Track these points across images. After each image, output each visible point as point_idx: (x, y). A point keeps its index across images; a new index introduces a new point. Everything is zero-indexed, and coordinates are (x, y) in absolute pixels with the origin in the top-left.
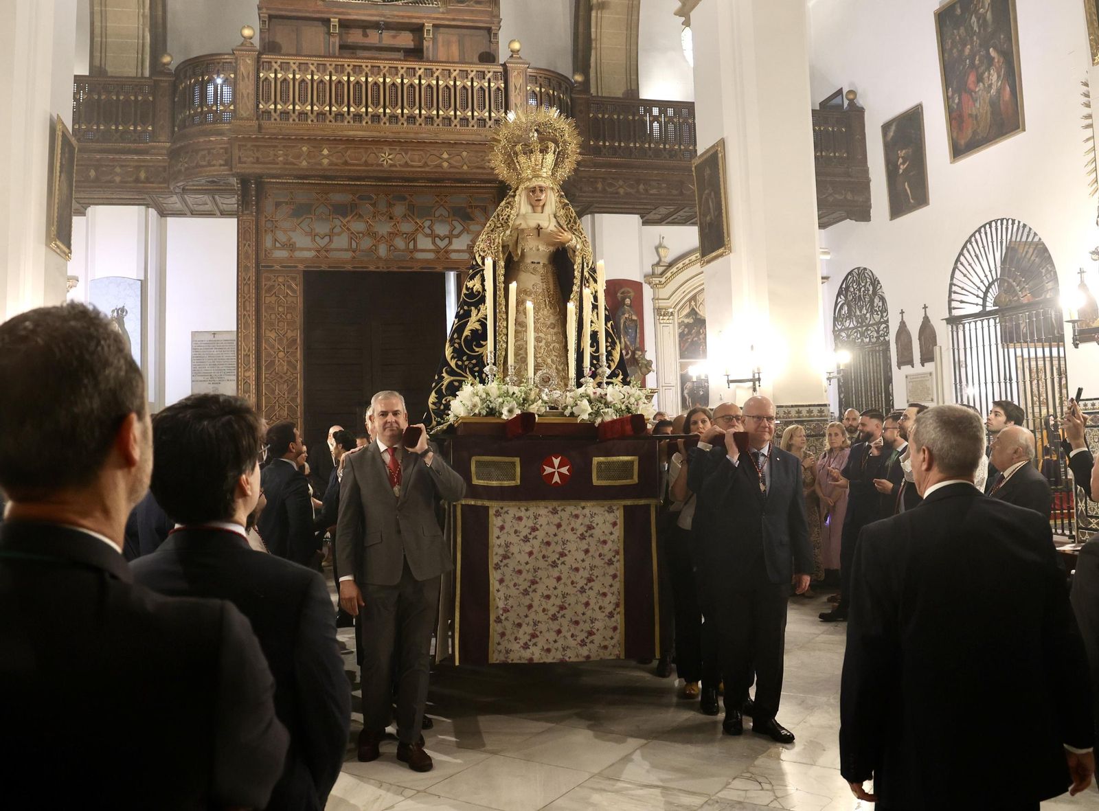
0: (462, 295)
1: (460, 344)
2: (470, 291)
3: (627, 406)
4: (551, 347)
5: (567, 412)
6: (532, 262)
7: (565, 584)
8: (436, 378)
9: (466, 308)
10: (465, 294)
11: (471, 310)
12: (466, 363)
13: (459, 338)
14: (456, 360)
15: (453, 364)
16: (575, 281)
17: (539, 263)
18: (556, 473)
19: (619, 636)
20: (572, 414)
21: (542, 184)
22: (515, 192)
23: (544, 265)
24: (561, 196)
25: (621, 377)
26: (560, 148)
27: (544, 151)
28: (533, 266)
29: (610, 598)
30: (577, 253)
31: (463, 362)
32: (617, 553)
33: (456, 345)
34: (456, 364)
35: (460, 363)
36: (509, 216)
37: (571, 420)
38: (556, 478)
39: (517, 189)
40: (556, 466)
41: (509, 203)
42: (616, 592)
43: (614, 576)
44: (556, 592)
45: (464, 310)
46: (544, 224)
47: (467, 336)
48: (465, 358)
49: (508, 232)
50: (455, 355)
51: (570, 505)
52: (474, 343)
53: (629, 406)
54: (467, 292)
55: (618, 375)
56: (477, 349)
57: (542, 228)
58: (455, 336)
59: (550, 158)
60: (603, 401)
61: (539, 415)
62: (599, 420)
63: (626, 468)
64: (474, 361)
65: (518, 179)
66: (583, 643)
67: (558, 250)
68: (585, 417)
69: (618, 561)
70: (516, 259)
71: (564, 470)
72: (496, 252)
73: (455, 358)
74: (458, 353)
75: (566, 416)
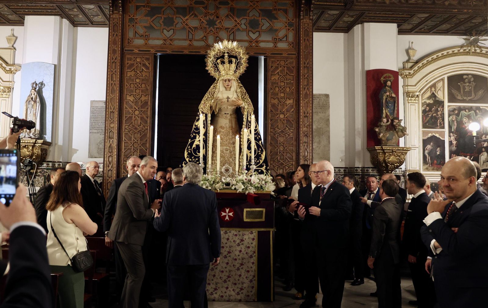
0: (193, 128)
1: (191, 151)
2: (196, 127)
3: (261, 185)
4: (232, 153)
5: (233, 188)
6: (225, 114)
7: (230, 266)
8: (180, 166)
9: (194, 134)
10: (194, 128)
11: (196, 136)
12: (193, 160)
13: (191, 148)
14: (189, 158)
15: (187, 160)
16: (244, 123)
17: (228, 114)
18: (227, 216)
19: (254, 291)
20: (235, 189)
21: (229, 78)
22: (217, 81)
23: (231, 115)
24: (239, 83)
25: (265, 167)
26: (239, 61)
27: (230, 62)
28: (225, 115)
29: (251, 273)
30: (245, 110)
31: (192, 159)
32: (254, 252)
33: (189, 151)
34: (189, 160)
35: (190, 160)
36: (214, 92)
37: (234, 192)
38: (227, 218)
39: (218, 80)
40: (227, 212)
41: (214, 86)
42: (254, 271)
43: (253, 263)
44: (226, 270)
45: (193, 135)
46: (230, 96)
47: (194, 147)
48: (193, 158)
49: (213, 101)
50: (189, 156)
51: (233, 230)
52: (197, 151)
53: (262, 185)
54: (195, 127)
55: (264, 166)
56: (198, 154)
57: (229, 98)
58: (189, 147)
59: (233, 66)
60: (250, 183)
61: (220, 189)
62: (247, 192)
63: (260, 213)
64: (197, 159)
65: (219, 75)
66: (238, 294)
67: (237, 108)
68: (240, 190)
69: (255, 256)
70: (216, 113)
71: (231, 214)
72: (208, 110)
73: (188, 157)
74: (190, 155)
75: (232, 190)
